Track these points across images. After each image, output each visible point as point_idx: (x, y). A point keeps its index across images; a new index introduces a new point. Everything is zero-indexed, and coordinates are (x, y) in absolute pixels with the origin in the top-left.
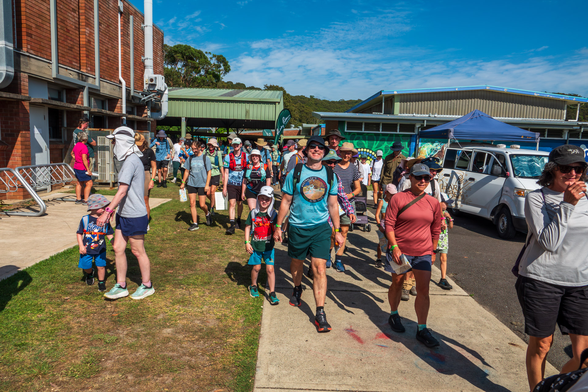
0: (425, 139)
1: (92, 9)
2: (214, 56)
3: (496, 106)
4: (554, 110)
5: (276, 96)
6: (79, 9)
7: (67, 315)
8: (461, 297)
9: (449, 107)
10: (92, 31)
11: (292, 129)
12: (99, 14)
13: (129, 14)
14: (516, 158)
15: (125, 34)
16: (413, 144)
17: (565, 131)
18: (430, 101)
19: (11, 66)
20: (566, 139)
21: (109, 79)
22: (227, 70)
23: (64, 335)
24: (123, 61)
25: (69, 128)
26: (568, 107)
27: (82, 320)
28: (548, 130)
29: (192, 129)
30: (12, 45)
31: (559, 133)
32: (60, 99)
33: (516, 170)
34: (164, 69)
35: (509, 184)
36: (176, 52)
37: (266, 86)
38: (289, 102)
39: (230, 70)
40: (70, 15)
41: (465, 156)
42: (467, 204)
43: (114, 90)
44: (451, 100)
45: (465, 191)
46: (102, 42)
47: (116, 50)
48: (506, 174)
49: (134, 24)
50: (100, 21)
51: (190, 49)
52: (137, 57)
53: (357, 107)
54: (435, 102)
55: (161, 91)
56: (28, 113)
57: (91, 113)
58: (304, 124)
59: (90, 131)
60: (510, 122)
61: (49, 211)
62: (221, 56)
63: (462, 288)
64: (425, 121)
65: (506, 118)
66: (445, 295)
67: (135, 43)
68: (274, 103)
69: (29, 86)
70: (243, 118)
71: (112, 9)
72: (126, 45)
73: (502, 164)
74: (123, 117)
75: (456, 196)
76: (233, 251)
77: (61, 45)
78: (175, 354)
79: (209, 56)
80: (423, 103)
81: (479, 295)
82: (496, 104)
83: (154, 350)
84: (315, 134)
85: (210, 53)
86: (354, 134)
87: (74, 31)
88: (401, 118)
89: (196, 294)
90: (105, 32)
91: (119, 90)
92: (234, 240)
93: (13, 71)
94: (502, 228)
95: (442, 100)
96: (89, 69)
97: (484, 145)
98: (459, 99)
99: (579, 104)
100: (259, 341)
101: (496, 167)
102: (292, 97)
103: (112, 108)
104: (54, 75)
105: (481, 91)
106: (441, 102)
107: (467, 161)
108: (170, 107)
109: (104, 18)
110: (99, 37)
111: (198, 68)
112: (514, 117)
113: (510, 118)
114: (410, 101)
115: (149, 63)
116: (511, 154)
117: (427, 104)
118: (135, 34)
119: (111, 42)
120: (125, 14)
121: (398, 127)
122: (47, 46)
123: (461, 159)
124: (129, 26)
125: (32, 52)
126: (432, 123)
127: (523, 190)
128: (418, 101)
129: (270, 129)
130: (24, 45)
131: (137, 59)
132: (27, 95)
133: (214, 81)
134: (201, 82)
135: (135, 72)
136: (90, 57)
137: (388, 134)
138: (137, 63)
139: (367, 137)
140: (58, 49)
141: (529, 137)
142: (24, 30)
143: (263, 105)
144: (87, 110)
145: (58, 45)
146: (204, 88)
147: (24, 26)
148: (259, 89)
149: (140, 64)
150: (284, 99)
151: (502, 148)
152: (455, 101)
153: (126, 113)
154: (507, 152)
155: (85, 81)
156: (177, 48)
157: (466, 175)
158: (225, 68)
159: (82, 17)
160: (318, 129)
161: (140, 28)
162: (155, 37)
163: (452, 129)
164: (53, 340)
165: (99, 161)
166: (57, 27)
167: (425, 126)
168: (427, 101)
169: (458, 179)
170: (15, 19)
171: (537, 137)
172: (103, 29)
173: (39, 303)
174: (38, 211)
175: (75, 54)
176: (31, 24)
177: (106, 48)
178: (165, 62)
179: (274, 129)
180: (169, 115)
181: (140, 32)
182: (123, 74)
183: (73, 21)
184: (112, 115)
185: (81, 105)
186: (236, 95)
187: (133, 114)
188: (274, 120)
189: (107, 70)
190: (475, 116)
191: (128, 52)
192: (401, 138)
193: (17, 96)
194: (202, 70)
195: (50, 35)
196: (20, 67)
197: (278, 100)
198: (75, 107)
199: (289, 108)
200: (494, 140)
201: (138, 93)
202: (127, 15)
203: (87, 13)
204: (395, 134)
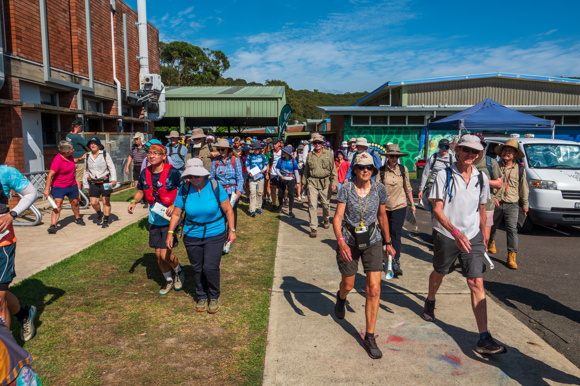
0: (436, 131)
1: (83, 8)
2: (213, 52)
4: (571, 96)
6: (70, 9)
7: (66, 328)
9: (460, 97)
10: (84, 31)
11: (297, 125)
12: (90, 13)
13: (122, 12)
14: (530, 148)
15: (119, 33)
16: (423, 137)
18: (439, 91)
19: (2, 71)
21: (103, 80)
22: (227, 66)
23: (63, 349)
24: (117, 61)
25: (63, 133)
27: (82, 332)
28: (565, 117)
30: (2, 49)
31: (576, 119)
32: (53, 103)
33: (531, 160)
34: (160, 67)
36: (172, 49)
37: (267, 81)
38: (293, 97)
39: (229, 66)
40: (60, 15)
43: (109, 91)
44: (461, 89)
46: (94, 42)
47: (110, 50)
49: (128, 22)
50: (92, 21)
51: (187, 45)
52: (132, 56)
53: (364, 100)
54: (444, 92)
55: (158, 91)
56: (20, 119)
57: (85, 116)
58: (308, 120)
59: (85, 135)
60: (524, 110)
61: (43, 220)
62: (220, 52)
64: (435, 112)
65: (520, 106)
66: (460, 294)
67: (129, 42)
68: (276, 99)
69: (20, 91)
70: (245, 115)
71: (104, 8)
72: (120, 45)
74: (119, 120)
76: (236, 256)
77: (52, 47)
78: (179, 364)
79: (206, 53)
80: (432, 93)
81: (495, 293)
82: (509, 92)
83: (156, 362)
84: (321, 130)
85: (208, 49)
86: (361, 128)
88: (409, 110)
90: (97, 32)
91: (113, 91)
92: (238, 244)
93: (4, 76)
96: (82, 71)
97: (496, 135)
98: (470, 88)
100: (265, 348)
102: (295, 91)
103: (107, 111)
104: (46, 78)
105: (492, 78)
106: (451, 91)
108: (167, 107)
109: (96, 17)
110: (91, 37)
111: (195, 65)
112: (529, 105)
113: (524, 106)
114: (419, 91)
115: (144, 62)
116: (525, 143)
117: (436, 94)
118: (129, 33)
119: (104, 41)
120: (118, 13)
121: (407, 120)
122: (38, 49)
124: (122, 24)
125: (22, 55)
126: (443, 114)
127: (539, 181)
128: (427, 92)
129: (273, 126)
130: (14, 49)
131: (132, 58)
132: (19, 100)
133: (214, 78)
134: (200, 79)
135: (130, 72)
136: (82, 58)
137: (396, 127)
138: (131, 63)
139: (374, 131)
140: (49, 51)
141: (543, 125)
142: (13, 33)
143: (265, 102)
144: (82, 114)
145: (49, 47)
146: (202, 85)
147: (13, 28)
148: (260, 85)
149: (135, 64)
150: (286, 94)
152: (466, 90)
153: (122, 115)
154: (520, 142)
155: (78, 83)
156: (174, 45)
158: (224, 64)
159: (73, 18)
160: (323, 124)
161: (133, 26)
162: (150, 35)
163: (462, 120)
164: (51, 354)
166: (48, 29)
167: (435, 117)
168: (436, 91)
170: (4, 22)
171: (552, 125)
172: (95, 29)
174: (33, 221)
175: (67, 56)
176: (20, 27)
177: (99, 48)
178: (162, 61)
179: (277, 126)
180: (167, 116)
181: (133, 31)
182: (117, 75)
183: (64, 21)
184: (107, 117)
185: (75, 109)
186: (236, 91)
187: (130, 116)
188: (276, 116)
189: (101, 71)
190: (487, 105)
191: (122, 51)
192: (410, 130)
193: (8, 102)
194: (200, 67)
195: (41, 37)
196: (10, 71)
197: (280, 96)
198: (69, 110)
199: (292, 103)
200: (508, 129)
201: (133, 94)
202: (120, 14)
203: (78, 12)
204: (404, 127)
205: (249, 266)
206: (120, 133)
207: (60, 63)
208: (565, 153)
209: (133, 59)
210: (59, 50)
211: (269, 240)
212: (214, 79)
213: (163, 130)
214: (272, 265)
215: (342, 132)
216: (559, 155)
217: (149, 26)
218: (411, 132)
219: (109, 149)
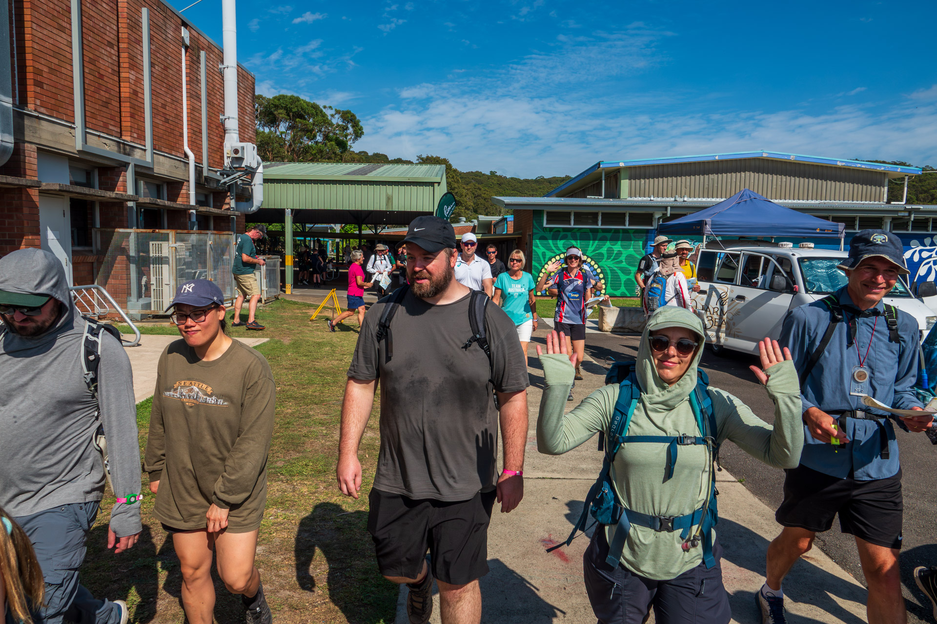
1: (139, 42)
2: (337, 112)
3: (779, 183)
4: (867, 187)
5: (435, 173)
6: (118, 42)
8: (724, 483)
9: (706, 186)
10: (140, 76)
11: (462, 224)
12: (150, 49)
13: (199, 49)
14: (807, 263)
15: (193, 80)
17: (886, 220)
18: (676, 176)
19: (9, 133)
21: (167, 150)
22: (358, 133)
24: (190, 123)
25: (104, 230)
26: (890, 181)
28: (861, 218)
29: (304, 228)
30: (10, 100)
31: (877, 222)
32: (89, 184)
33: (809, 282)
34: (257, 133)
36: (277, 107)
37: (420, 157)
38: (458, 182)
39: (362, 133)
40: (103, 51)
41: (730, 262)
42: (735, 336)
43: (177, 168)
44: (708, 174)
45: (730, 316)
46: (155, 93)
47: (179, 105)
48: (793, 288)
49: (208, 64)
50: (153, 61)
51: (298, 101)
52: (213, 115)
53: (563, 188)
54: (684, 178)
55: (252, 168)
56: (37, 207)
57: (139, 205)
58: (480, 216)
59: (138, 233)
60: (800, 207)
62: (348, 112)
63: (727, 469)
64: (669, 208)
65: (795, 201)
67: (209, 95)
68: (432, 184)
69: (38, 165)
70: (384, 208)
71: (172, 42)
72: (195, 98)
73: (786, 272)
74: (191, 211)
75: (717, 324)
77: (90, 98)
79: (329, 112)
80: (665, 179)
81: (753, 481)
82: (779, 180)
84: (498, 231)
85: (330, 107)
86: (558, 231)
87: (111, 76)
88: (630, 204)
90: (160, 78)
91: (183, 168)
93: (13, 141)
95: (694, 175)
96: (135, 135)
97: (759, 243)
98: (722, 173)
99: (907, 178)
101: (777, 278)
102: (461, 173)
103: (173, 197)
104: (79, 146)
105: (755, 159)
106: (693, 177)
107: (732, 268)
108: (266, 193)
109: (158, 55)
110: (151, 85)
111: (311, 131)
112: (808, 200)
113: (801, 201)
114: (645, 177)
115: (232, 124)
116: (799, 256)
117: (671, 181)
118: (209, 80)
119: (170, 92)
120: (193, 50)
121: (627, 219)
122: (67, 101)
123: (725, 265)
124: (199, 67)
125: (43, 110)
126: (679, 211)
128: (658, 178)
130: (30, 100)
131: (213, 119)
132: (36, 179)
133: (338, 151)
134: (317, 153)
135: (210, 139)
136: (136, 116)
137: (611, 229)
138: (212, 126)
139: (578, 234)
140: (85, 105)
141: (828, 230)
142: (30, 76)
143: (414, 188)
144: (133, 201)
145: (85, 99)
146: (321, 162)
147: (29, 69)
148: (409, 162)
149: (218, 127)
150: (447, 177)
151: (787, 248)
152: (716, 176)
153: (196, 204)
154: (793, 255)
155: (129, 155)
156: (279, 100)
157: (732, 291)
158: (354, 131)
159: (124, 55)
160: (502, 223)
161: (216, 69)
162: (241, 84)
163: (709, 220)
165: (153, 280)
166: (84, 71)
167: (669, 215)
168: (671, 176)
169: (720, 297)
170: (16, 59)
171: (840, 230)
172: (157, 73)
175: (113, 113)
176: (40, 67)
177: (163, 102)
178: (260, 123)
180: (265, 206)
181: (216, 77)
182: (190, 143)
183: (110, 60)
184: (173, 207)
185: (124, 193)
186: (371, 172)
187: (208, 205)
188: (431, 210)
189: (165, 137)
190: (745, 198)
191: (197, 107)
192: (632, 235)
193: (19, 181)
194: (318, 134)
195: (73, 83)
196: (23, 134)
197: (438, 180)
198: (114, 195)
199: (456, 190)
200: (776, 235)
201: (214, 173)
202: (196, 51)
203: (131, 47)
204: (623, 229)
206: (192, 231)
209: (215, 120)
212: (340, 153)
215: (530, 235)
217: (240, 70)
218: (633, 237)
219: (174, 255)
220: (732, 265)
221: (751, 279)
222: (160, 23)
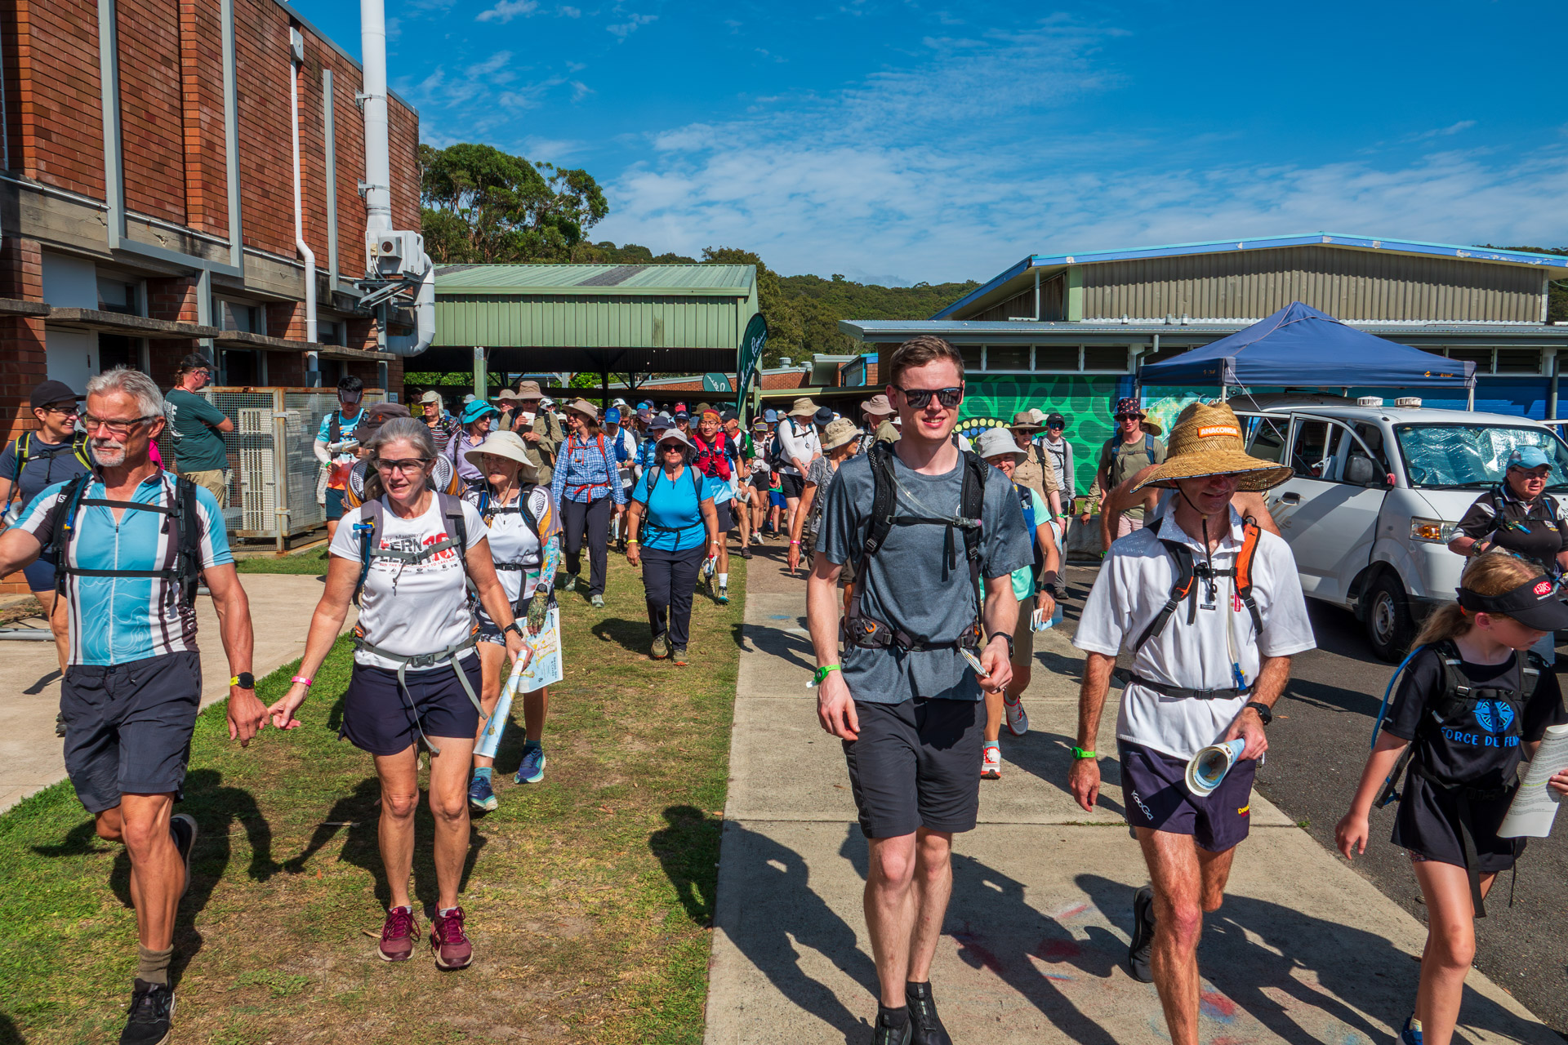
0: (1159, 388)
1: (216, 56)
2: (562, 173)
3: (1353, 290)
4: (1514, 295)
5: (738, 280)
6: (180, 57)
8: (1274, 830)
9: (1222, 297)
10: (217, 116)
11: (785, 369)
12: (235, 67)
13: (321, 66)
14: (1411, 434)
15: (311, 121)
17: (1546, 355)
18: (1167, 280)
20: (1551, 375)
21: (267, 247)
22: (599, 211)
24: (306, 197)
26: (1551, 285)
27: (207, 932)
28: (1501, 352)
29: (504, 379)
31: (1531, 359)
32: (131, 309)
33: (1414, 468)
34: (422, 213)
35: (1396, 508)
36: (453, 165)
37: (708, 252)
38: (776, 294)
39: (605, 210)
40: (154, 74)
41: (1269, 432)
43: (283, 277)
44: (1224, 276)
46: (245, 146)
47: (286, 165)
48: (1386, 479)
49: (336, 92)
50: (241, 89)
51: (492, 154)
52: (346, 183)
53: (965, 303)
54: (1181, 283)
55: (415, 276)
56: (42, 350)
57: (219, 344)
58: (816, 355)
59: (218, 394)
60: (1393, 331)
62: (581, 173)
63: (1276, 804)
64: (1157, 337)
65: (1382, 322)
67: (338, 147)
68: (733, 299)
69: (44, 276)
70: (647, 343)
71: (274, 55)
72: (314, 152)
73: (1374, 451)
74: (310, 353)
76: (627, 722)
77: (132, 157)
78: (472, 1019)
79: (545, 174)
80: (1148, 286)
81: (1324, 824)
82: (1353, 284)
83: (411, 1012)
84: (851, 382)
85: (549, 165)
88: (1086, 330)
89: (529, 847)
90: (254, 119)
91: (295, 277)
92: (630, 690)
94: (1382, 632)
95: (1200, 277)
96: (211, 221)
97: (1321, 399)
98: (1250, 273)
100: (708, 973)
101: (1357, 461)
102: (781, 279)
103: (278, 329)
104: (114, 242)
105: (1308, 248)
106: (1197, 282)
107: (1276, 445)
108: (440, 320)
109: (250, 78)
110: (238, 132)
111: (515, 208)
112: (1404, 320)
113: (1392, 322)
114: (1112, 281)
115: (379, 198)
116: (1396, 422)
117: (1158, 288)
118: (338, 121)
119: (271, 143)
120: (310, 67)
121: (1082, 357)
122: (93, 162)
123: (1260, 439)
124: (320, 98)
125: (50, 179)
126: (1175, 344)
127: (1436, 523)
128: (1135, 283)
129: (723, 371)
130: (29, 161)
131: (346, 189)
132: (40, 300)
133: (564, 243)
134: (527, 246)
135: (340, 225)
136: (213, 188)
137: (1053, 376)
138: (344, 201)
139: (995, 386)
140: (123, 168)
141: (1445, 374)
142: (27, 119)
143: (702, 307)
144: (209, 337)
145: (123, 158)
146: (534, 262)
147: (27, 107)
148: (689, 261)
149: (354, 204)
150: (759, 286)
151: (1372, 408)
152: (1238, 278)
153: (318, 340)
154: (1385, 419)
155: (200, 255)
156: (457, 153)
158: (591, 206)
159: (190, 79)
160: (857, 368)
161: (351, 102)
162: (394, 127)
163: (1231, 359)
165: (245, 477)
166: (121, 110)
167: (1156, 350)
168: (1159, 280)
171: (1467, 374)
172: (249, 109)
173: (83, 888)
175: (172, 182)
176: (46, 103)
177: (259, 161)
178: (425, 195)
179: (734, 371)
180: (439, 343)
181: (351, 116)
182: (307, 232)
183: (166, 89)
184: (278, 347)
185: (192, 324)
186: (624, 279)
187: (338, 342)
188: (732, 346)
189: (263, 223)
190: (1294, 319)
191: (319, 169)
192: (1090, 385)
193: (11, 305)
194: (528, 212)
195: (102, 130)
196: (17, 222)
197: (744, 291)
198: (175, 328)
199: (773, 309)
200: (1351, 384)
201: (349, 285)
202: (315, 69)
203: (202, 66)
204: (1074, 376)
205: (662, 750)
206: (312, 390)
207: (152, 202)
208: (1504, 449)
209: (349, 191)
210: (151, 164)
211: (715, 678)
212: (566, 246)
213: (426, 380)
214: (724, 747)
216: (1489, 455)
218: (1092, 390)
219: (282, 431)
220: (1273, 439)
221: (1309, 462)
222: (253, 21)
